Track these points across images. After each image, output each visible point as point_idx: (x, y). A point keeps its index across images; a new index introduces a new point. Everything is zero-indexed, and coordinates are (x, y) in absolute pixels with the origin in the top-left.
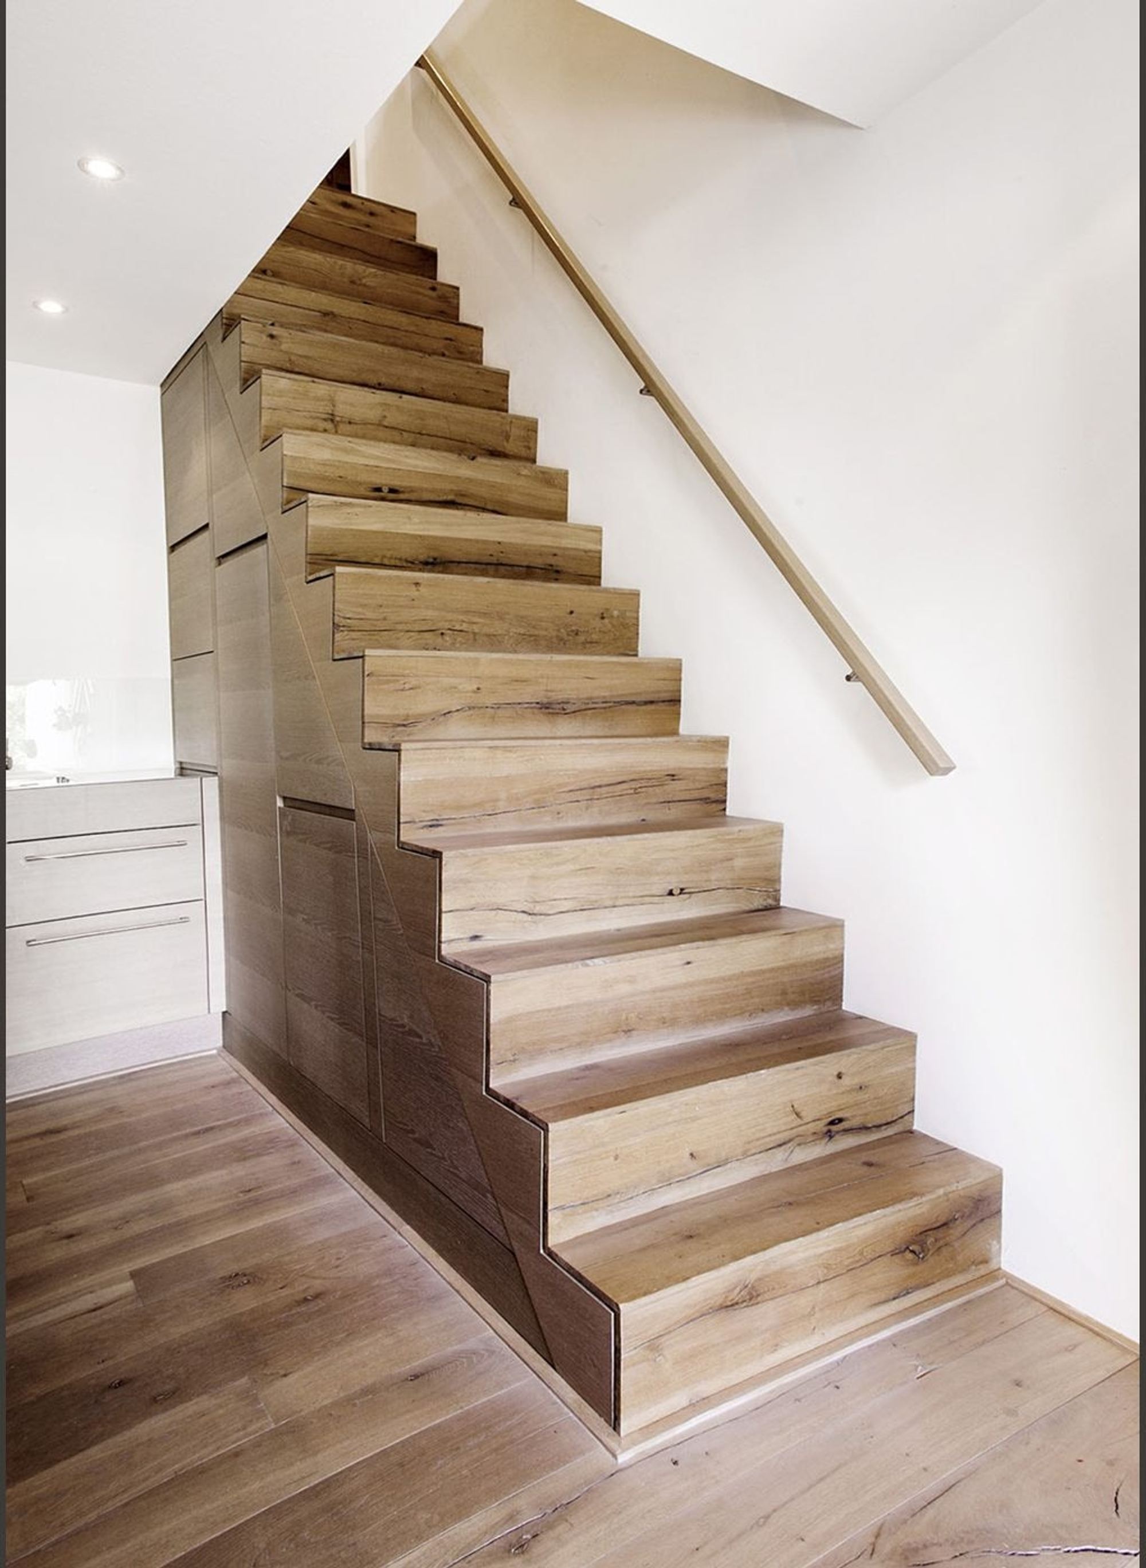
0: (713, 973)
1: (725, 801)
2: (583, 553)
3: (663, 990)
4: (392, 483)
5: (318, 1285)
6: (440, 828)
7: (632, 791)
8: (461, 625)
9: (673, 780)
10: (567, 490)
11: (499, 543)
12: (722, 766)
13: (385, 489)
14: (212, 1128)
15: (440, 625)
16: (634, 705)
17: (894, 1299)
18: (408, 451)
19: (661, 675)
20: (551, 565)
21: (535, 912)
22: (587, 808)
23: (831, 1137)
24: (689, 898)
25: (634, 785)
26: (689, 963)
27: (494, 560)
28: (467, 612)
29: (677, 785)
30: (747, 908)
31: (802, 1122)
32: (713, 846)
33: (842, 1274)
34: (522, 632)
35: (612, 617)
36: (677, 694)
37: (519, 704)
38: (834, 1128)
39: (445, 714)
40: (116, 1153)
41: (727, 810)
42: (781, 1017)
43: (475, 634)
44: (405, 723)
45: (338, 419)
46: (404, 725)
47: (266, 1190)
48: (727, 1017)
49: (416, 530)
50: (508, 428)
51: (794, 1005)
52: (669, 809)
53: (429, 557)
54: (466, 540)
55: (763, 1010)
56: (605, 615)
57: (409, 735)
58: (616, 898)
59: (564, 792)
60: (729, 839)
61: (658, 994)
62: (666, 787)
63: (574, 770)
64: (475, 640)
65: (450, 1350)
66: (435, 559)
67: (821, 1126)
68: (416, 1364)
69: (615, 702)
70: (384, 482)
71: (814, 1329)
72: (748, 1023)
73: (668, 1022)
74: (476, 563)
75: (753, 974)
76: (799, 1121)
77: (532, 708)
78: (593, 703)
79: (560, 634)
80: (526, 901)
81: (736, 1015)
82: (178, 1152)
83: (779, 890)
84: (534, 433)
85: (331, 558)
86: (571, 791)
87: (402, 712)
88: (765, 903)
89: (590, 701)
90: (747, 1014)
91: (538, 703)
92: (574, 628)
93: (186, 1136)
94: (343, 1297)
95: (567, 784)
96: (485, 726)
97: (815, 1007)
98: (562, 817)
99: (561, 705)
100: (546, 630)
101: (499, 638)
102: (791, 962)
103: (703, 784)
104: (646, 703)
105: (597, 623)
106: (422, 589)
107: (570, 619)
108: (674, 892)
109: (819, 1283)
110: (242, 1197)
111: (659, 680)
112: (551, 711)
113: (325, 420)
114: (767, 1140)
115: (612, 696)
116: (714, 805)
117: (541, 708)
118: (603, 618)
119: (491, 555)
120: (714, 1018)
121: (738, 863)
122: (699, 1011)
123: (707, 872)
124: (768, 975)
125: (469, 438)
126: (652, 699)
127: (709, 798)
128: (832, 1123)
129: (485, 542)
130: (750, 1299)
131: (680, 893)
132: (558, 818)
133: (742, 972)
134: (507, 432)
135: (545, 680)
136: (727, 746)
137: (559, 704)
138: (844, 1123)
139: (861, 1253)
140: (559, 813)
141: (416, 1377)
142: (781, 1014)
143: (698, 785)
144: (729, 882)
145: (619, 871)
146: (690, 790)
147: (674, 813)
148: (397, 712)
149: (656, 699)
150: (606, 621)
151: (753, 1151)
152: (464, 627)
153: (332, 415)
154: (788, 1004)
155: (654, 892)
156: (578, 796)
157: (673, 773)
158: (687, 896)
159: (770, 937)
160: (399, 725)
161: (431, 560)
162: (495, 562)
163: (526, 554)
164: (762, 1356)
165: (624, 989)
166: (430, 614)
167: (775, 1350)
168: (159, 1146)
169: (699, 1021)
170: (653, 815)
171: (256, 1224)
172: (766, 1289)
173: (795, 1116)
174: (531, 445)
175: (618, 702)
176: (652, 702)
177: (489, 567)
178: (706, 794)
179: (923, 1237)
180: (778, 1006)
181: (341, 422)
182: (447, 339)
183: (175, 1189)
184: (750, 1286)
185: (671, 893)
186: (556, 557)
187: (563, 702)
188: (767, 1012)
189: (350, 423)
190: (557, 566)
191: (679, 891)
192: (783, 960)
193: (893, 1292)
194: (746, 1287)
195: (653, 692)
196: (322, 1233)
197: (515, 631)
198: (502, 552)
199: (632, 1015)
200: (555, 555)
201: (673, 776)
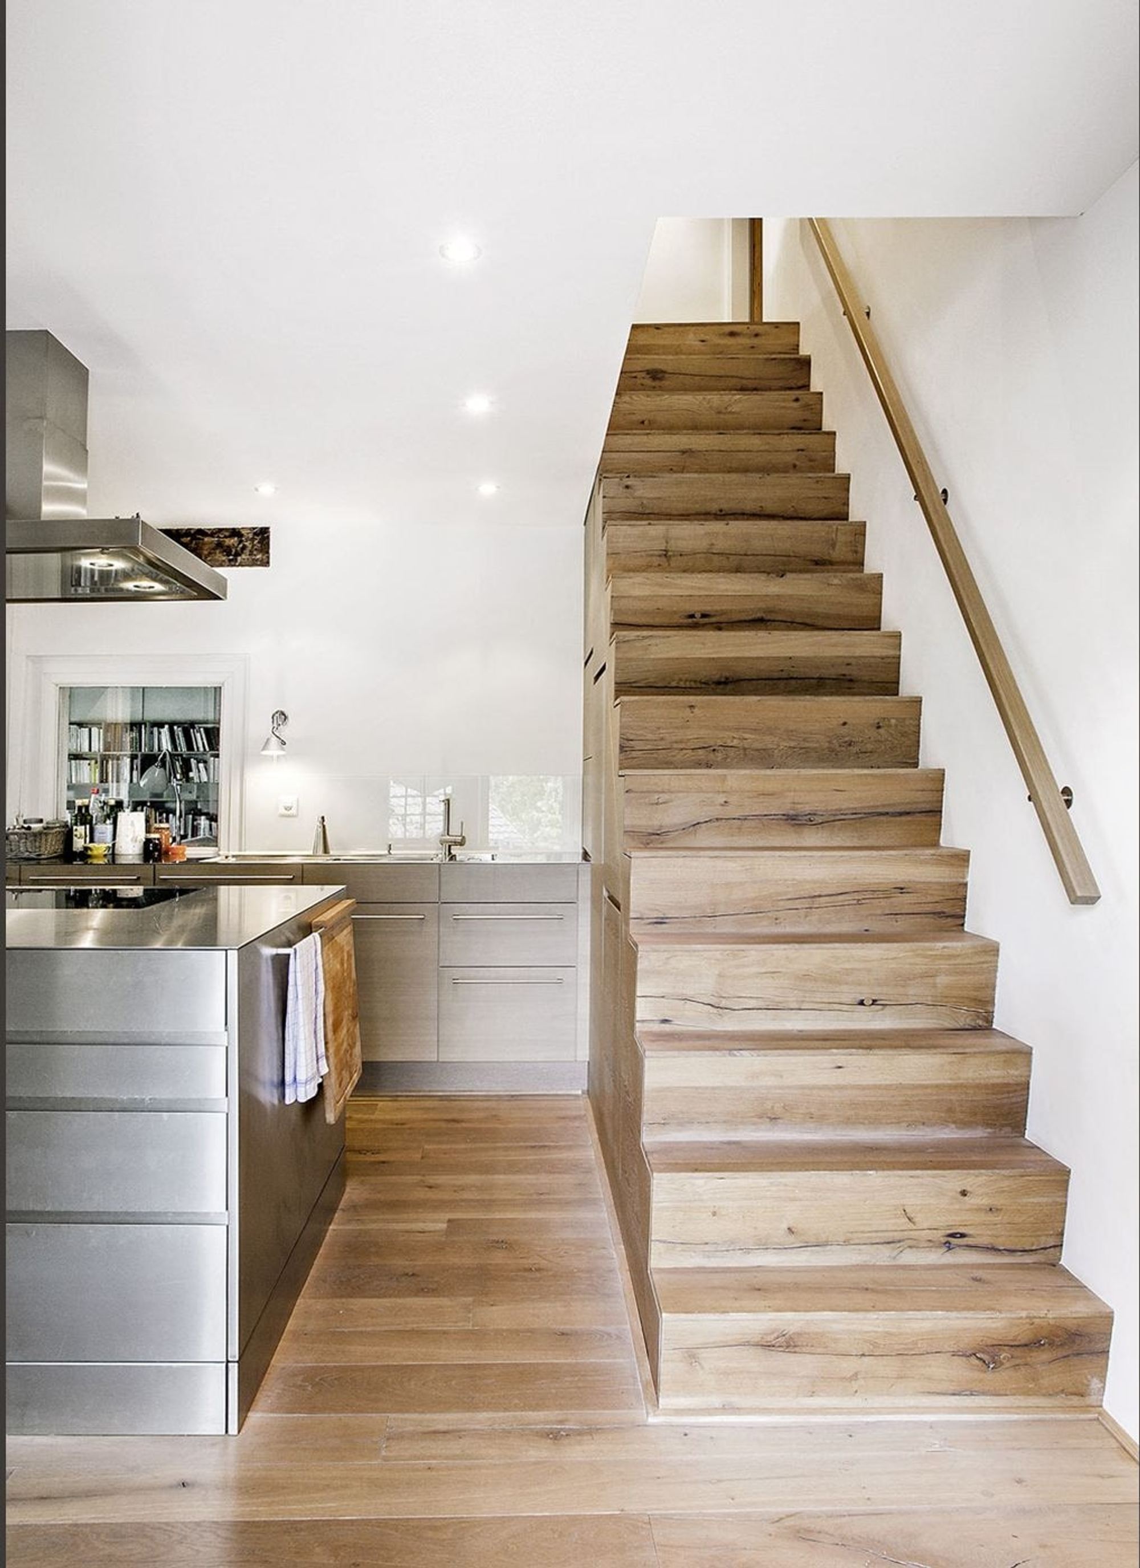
0: (868, 1079)
1: (964, 917)
2: (880, 660)
3: (813, 1088)
4: (704, 608)
5: (544, 1263)
6: (664, 926)
7: (855, 902)
8: (732, 741)
9: (902, 893)
10: (881, 594)
11: (790, 658)
12: (961, 880)
13: (698, 615)
14: (545, 1146)
15: (712, 743)
16: (887, 816)
17: (954, 1394)
18: (720, 578)
19: (919, 786)
20: (844, 675)
21: (721, 1006)
22: (806, 916)
23: (949, 1249)
24: (882, 1009)
25: (857, 896)
26: (840, 1067)
27: (784, 675)
28: (738, 729)
29: (906, 898)
30: (951, 1026)
31: (915, 1228)
32: (912, 961)
33: (891, 1356)
34: (792, 745)
35: (890, 726)
36: (939, 804)
37: (766, 815)
38: (954, 1241)
39: (694, 825)
40: (482, 1145)
41: (966, 925)
42: (945, 1133)
43: (745, 749)
44: (659, 832)
45: (670, 553)
46: (658, 834)
47: (551, 1197)
48: (881, 1123)
49: (708, 654)
50: (834, 536)
51: (963, 1124)
52: (897, 921)
53: (721, 677)
54: (758, 658)
55: (924, 1124)
56: (881, 724)
57: (662, 843)
58: (803, 1002)
59: (782, 900)
60: (932, 955)
61: (807, 1092)
62: (892, 900)
63: (794, 880)
64: (745, 755)
65: (594, 1327)
66: (727, 678)
67: (939, 1236)
68: (566, 1328)
69: (865, 814)
70: (696, 609)
71: (856, 1392)
72: (904, 1133)
73: (817, 1118)
74: (765, 679)
75: (915, 1087)
76: (911, 1226)
77: (777, 819)
78: (842, 814)
79: (833, 746)
80: (713, 995)
81: (892, 1123)
82: (514, 1156)
83: (993, 1012)
84: (862, 537)
85: (634, 685)
86: (789, 899)
87: (656, 823)
88: (973, 1024)
89: (838, 813)
90: (905, 1124)
91: (784, 815)
92: (847, 739)
93: (527, 1147)
94: (554, 1276)
95: (786, 893)
96: (732, 836)
97: (989, 1130)
98: (780, 923)
99: (809, 817)
100: (818, 742)
101: (770, 751)
102: (961, 1081)
103: (937, 899)
104: (901, 814)
105: (873, 733)
106: (696, 710)
107: (844, 730)
108: (865, 1002)
109: (863, 1355)
110: (535, 1197)
111: (918, 790)
112: (797, 822)
113: (660, 556)
114: (874, 1235)
115: (864, 808)
116: (949, 920)
117: (787, 820)
118: (879, 727)
119: (782, 671)
120: (866, 1122)
121: (942, 980)
122: (850, 1113)
123: (903, 986)
124: (929, 1091)
125: (794, 552)
126: (908, 811)
127: (944, 913)
128: (953, 1235)
129: (778, 658)
130: (788, 1347)
131: (872, 1004)
132: (776, 924)
133: (901, 1084)
134: (833, 540)
135: (792, 794)
136: (968, 861)
137: (806, 815)
138: (965, 1239)
139: (915, 1343)
140: (776, 919)
141: (563, 1334)
142: (946, 1130)
143: (930, 899)
144: (929, 998)
145: (806, 977)
146: (921, 903)
147: (901, 925)
148: (650, 823)
149: (912, 810)
150: (881, 731)
151: (857, 1241)
152: (735, 742)
153: (665, 550)
154: (954, 1122)
155: (844, 1000)
156: (797, 904)
157: (902, 886)
158: (880, 1007)
159: (935, 1054)
160: (654, 834)
161: (723, 680)
162: (786, 676)
163: (818, 667)
164: (797, 1396)
165: (769, 1081)
166: (703, 733)
167: (811, 1396)
168: (506, 1149)
169: (848, 1122)
170: (877, 926)
171: (533, 1215)
172: (805, 1344)
173: (907, 1220)
174: (860, 549)
175: (869, 813)
176: (908, 813)
177: (779, 682)
178: (939, 908)
179: (996, 1349)
180: (944, 1123)
181: (674, 556)
182: (798, 450)
183: (500, 1178)
184: (787, 1336)
185: (862, 1003)
186: (849, 667)
187: (809, 814)
188: (928, 1126)
189: (681, 555)
190: (850, 675)
191: (871, 1002)
192: (951, 1079)
193: (952, 1388)
194: (784, 1335)
195: (908, 803)
196: (569, 1234)
197: (785, 744)
198: (793, 667)
199: (777, 1105)
200: (848, 664)
201: (902, 889)
